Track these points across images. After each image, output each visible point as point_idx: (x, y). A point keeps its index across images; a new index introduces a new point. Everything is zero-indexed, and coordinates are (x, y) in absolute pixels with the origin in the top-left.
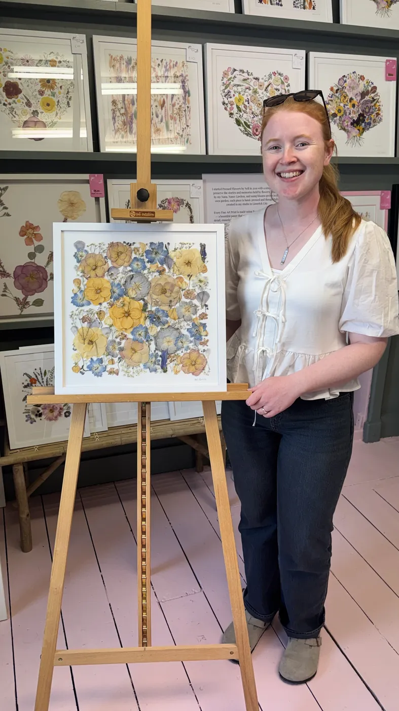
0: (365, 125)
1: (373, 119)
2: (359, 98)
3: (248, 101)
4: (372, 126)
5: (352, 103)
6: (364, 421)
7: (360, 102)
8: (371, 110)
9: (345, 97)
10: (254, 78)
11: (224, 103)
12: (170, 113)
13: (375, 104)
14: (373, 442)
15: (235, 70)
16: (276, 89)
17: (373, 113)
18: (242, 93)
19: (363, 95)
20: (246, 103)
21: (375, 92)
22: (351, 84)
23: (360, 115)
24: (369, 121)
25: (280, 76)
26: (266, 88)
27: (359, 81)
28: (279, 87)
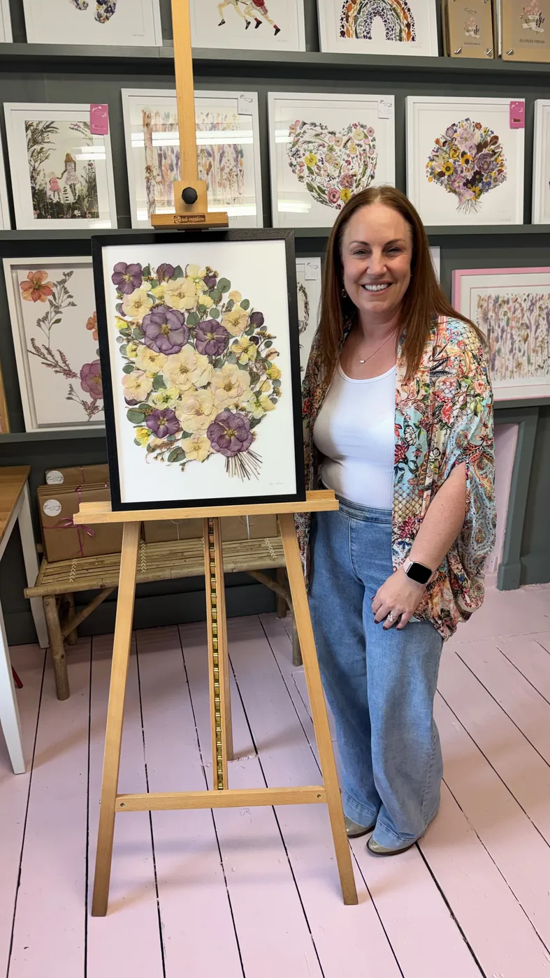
0: (483, 186)
1: (493, 178)
2: (474, 152)
3: (322, 161)
4: (492, 186)
5: (465, 158)
6: (499, 562)
7: (475, 156)
8: (491, 167)
9: (455, 151)
10: (329, 133)
11: (291, 165)
12: (218, 179)
13: (496, 159)
14: (509, 590)
15: (305, 124)
16: (358, 145)
17: (493, 170)
18: (314, 152)
19: (480, 147)
20: (320, 164)
21: (496, 143)
22: (463, 134)
23: (476, 173)
24: (488, 180)
25: (362, 129)
26: (345, 144)
27: (474, 130)
28: (362, 143)
